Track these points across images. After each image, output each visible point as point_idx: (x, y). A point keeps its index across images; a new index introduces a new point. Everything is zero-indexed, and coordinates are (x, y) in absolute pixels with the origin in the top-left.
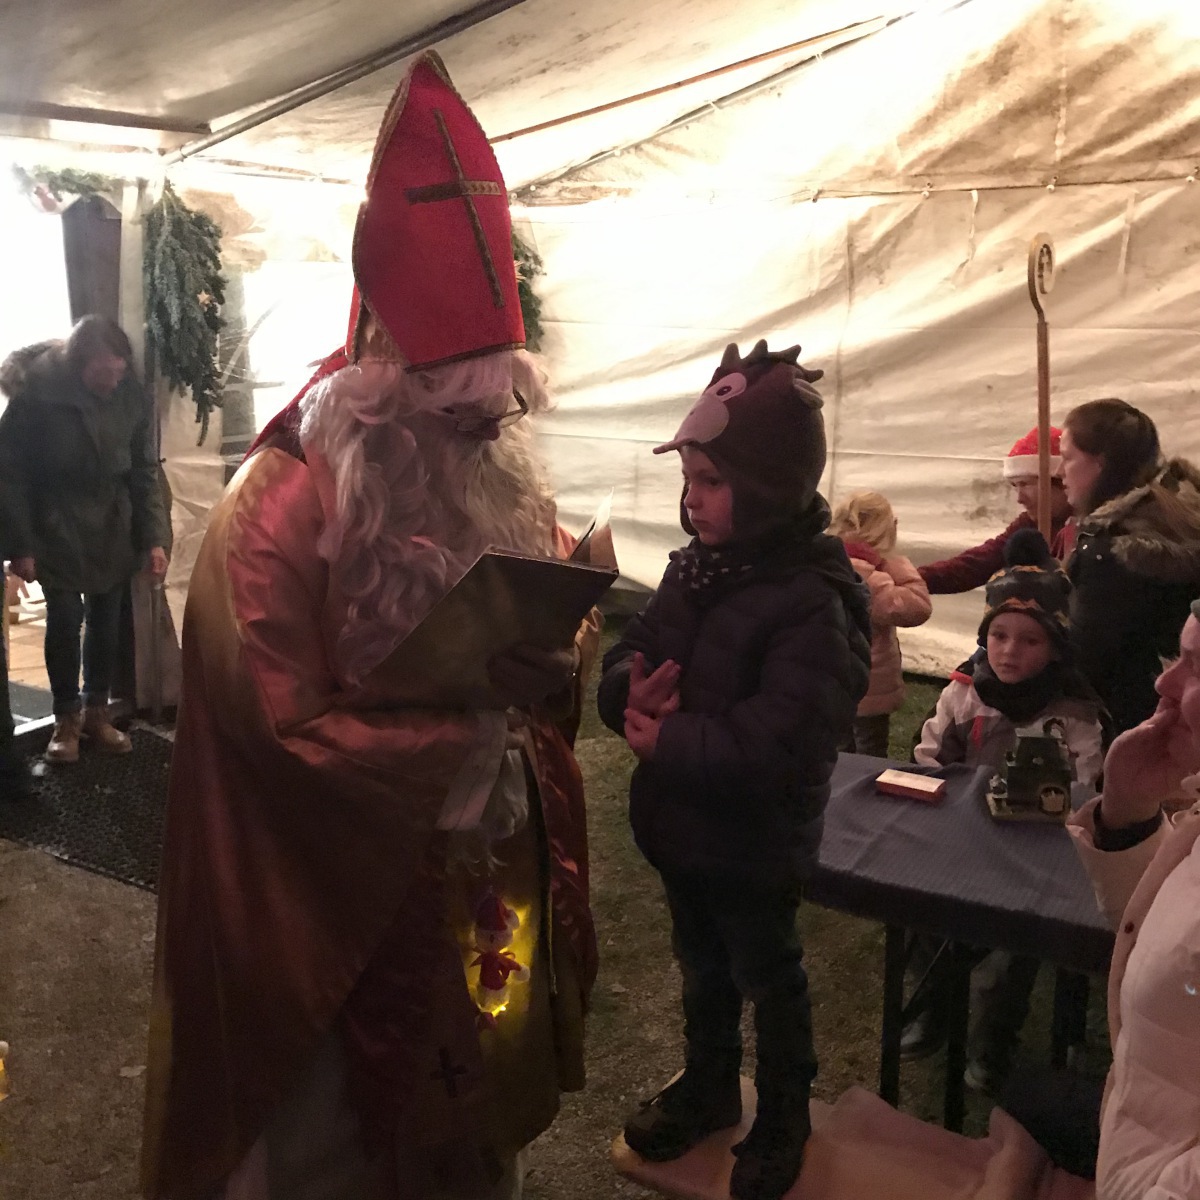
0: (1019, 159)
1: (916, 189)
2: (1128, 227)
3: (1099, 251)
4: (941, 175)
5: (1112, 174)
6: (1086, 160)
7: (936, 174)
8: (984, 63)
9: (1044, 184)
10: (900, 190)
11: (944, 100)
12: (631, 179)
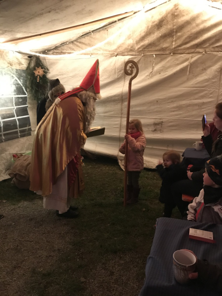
0: (164, 48)
1: (140, 54)
2: (189, 64)
3: (183, 70)
4: (146, 51)
5: (186, 51)
6: (180, 48)
7: (145, 51)
8: (156, 24)
9: (170, 54)
10: (136, 54)
11: (147, 33)
12: (71, 50)
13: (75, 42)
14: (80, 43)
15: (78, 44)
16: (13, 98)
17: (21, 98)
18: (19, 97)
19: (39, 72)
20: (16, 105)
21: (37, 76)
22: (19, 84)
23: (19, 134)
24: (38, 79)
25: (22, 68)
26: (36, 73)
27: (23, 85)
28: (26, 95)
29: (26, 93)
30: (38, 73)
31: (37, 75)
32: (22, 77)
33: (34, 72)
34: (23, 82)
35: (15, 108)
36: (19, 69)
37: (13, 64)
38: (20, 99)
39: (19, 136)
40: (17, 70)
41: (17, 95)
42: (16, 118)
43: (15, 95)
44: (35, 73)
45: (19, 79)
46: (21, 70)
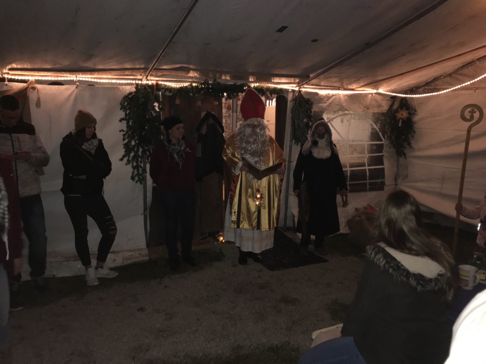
13: (454, 75)
15: (458, 76)
16: (365, 144)
17: (376, 145)
18: (372, 145)
20: (368, 153)
22: (375, 129)
23: (368, 187)
24: (400, 123)
25: (381, 110)
26: (399, 116)
27: (379, 130)
28: (382, 141)
29: (383, 139)
30: (401, 116)
31: (399, 118)
32: (380, 120)
33: (396, 114)
34: (380, 126)
35: (366, 156)
36: (378, 113)
37: (370, 107)
38: (374, 146)
39: (368, 189)
40: (374, 113)
41: (371, 141)
42: (367, 168)
43: (368, 141)
44: (397, 116)
45: (375, 123)
46: (380, 113)
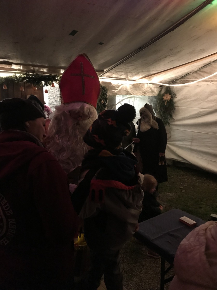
12: (194, 78)
13: (198, 72)
14: (202, 72)
15: (201, 73)
19: (167, 98)
21: (165, 101)
24: (166, 103)
36: (151, 96)
37: (147, 92)
40: (149, 97)
44: (164, 98)
46: (153, 96)
